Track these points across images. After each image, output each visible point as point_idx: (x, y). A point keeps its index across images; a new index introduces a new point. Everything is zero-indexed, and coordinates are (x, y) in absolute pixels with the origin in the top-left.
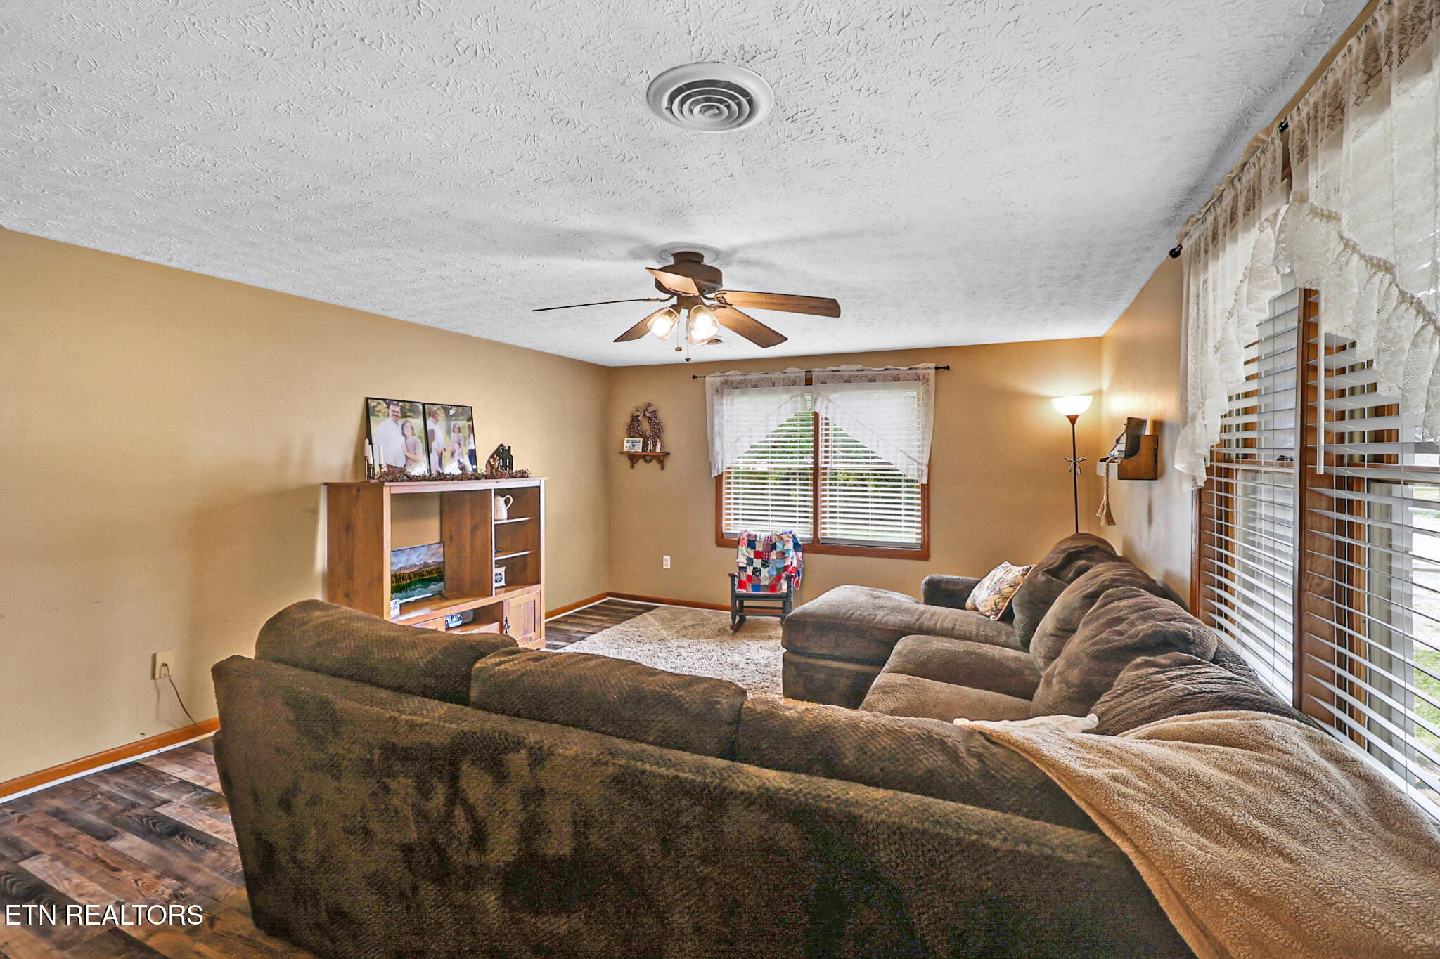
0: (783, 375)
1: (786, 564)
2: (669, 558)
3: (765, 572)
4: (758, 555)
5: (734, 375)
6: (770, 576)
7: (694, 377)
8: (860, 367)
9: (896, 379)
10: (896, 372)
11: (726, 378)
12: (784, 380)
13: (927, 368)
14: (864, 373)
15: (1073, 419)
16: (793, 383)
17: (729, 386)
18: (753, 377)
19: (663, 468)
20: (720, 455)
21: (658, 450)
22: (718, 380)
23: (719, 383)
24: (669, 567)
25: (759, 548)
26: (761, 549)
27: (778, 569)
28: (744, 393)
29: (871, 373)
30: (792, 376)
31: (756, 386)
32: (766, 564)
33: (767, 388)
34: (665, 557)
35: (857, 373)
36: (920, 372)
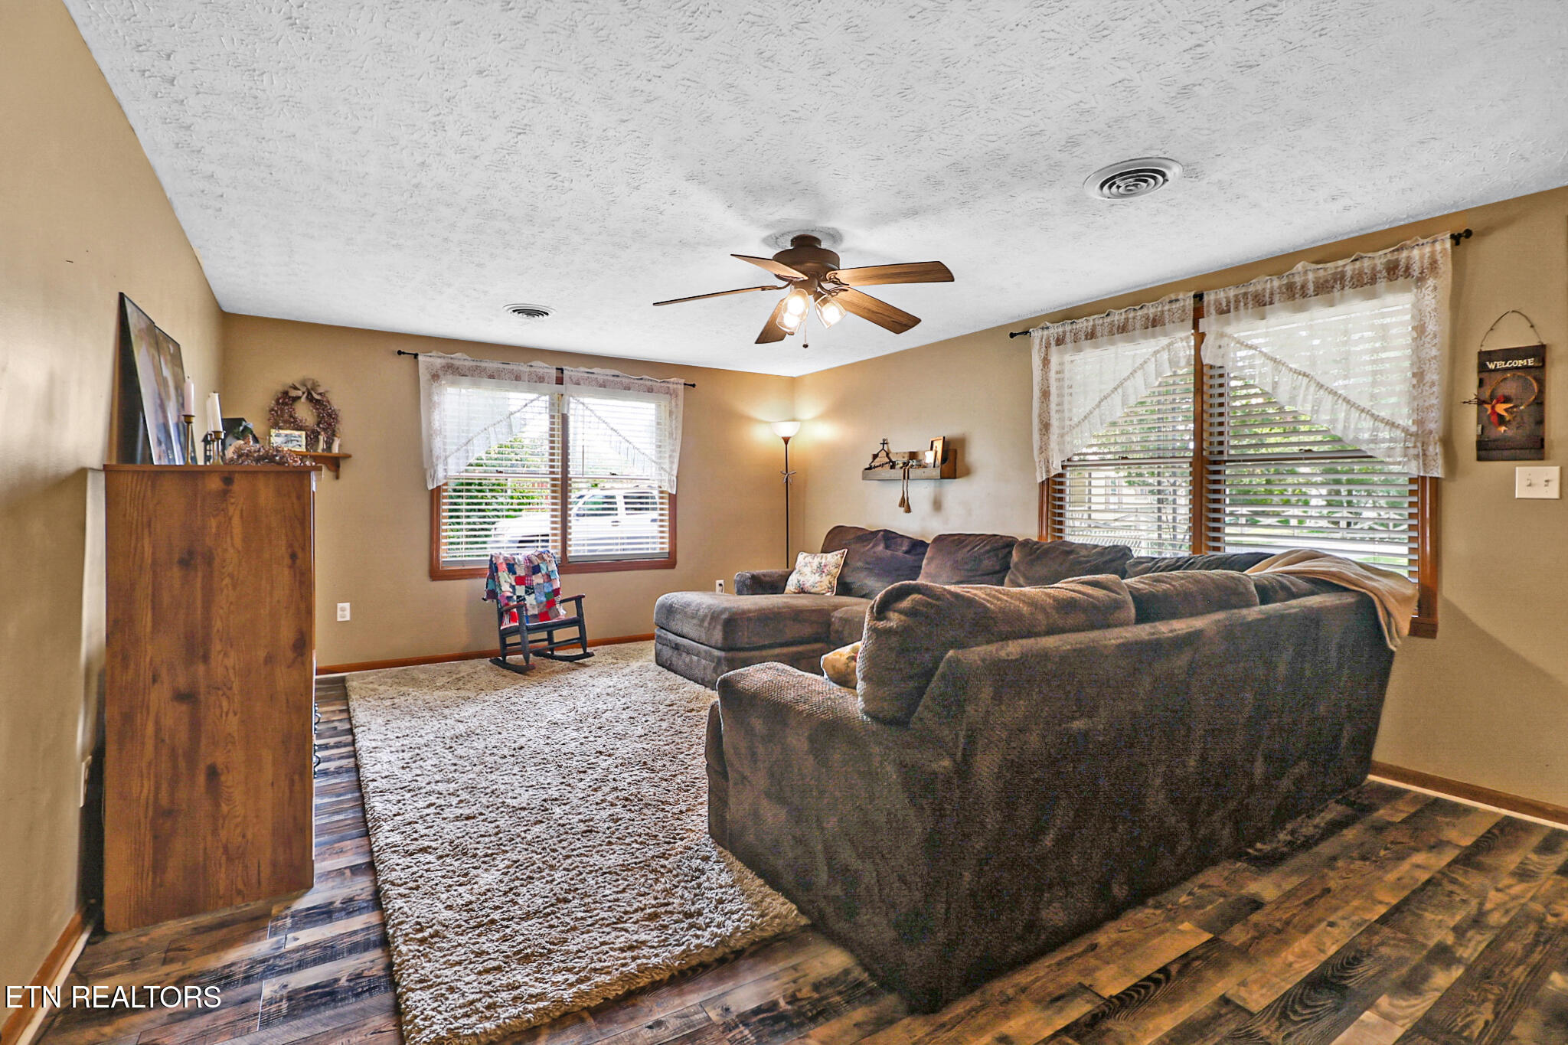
0: (528, 369)
1: (555, 587)
2: (347, 605)
3: (530, 600)
4: (520, 581)
5: (461, 359)
6: (539, 603)
7: (400, 353)
8: (616, 372)
9: (650, 390)
10: (650, 383)
11: (450, 361)
12: (531, 373)
13: (677, 383)
14: (619, 379)
15: (786, 440)
16: (541, 379)
17: (454, 371)
18: (491, 365)
19: (337, 477)
20: (441, 461)
21: (336, 449)
22: (439, 362)
23: (439, 366)
24: (348, 618)
25: (521, 572)
26: (523, 574)
27: (547, 595)
28: (475, 385)
29: (627, 380)
30: (541, 371)
31: (491, 377)
32: (530, 590)
33: (508, 381)
34: (340, 605)
35: (612, 378)
36: (671, 386)
